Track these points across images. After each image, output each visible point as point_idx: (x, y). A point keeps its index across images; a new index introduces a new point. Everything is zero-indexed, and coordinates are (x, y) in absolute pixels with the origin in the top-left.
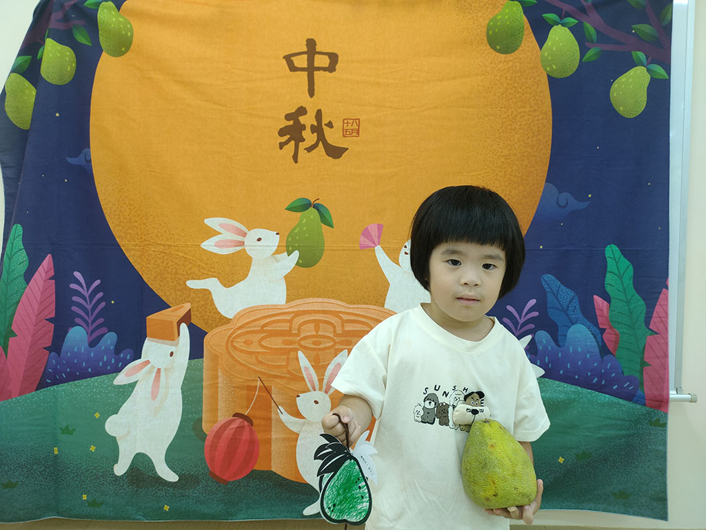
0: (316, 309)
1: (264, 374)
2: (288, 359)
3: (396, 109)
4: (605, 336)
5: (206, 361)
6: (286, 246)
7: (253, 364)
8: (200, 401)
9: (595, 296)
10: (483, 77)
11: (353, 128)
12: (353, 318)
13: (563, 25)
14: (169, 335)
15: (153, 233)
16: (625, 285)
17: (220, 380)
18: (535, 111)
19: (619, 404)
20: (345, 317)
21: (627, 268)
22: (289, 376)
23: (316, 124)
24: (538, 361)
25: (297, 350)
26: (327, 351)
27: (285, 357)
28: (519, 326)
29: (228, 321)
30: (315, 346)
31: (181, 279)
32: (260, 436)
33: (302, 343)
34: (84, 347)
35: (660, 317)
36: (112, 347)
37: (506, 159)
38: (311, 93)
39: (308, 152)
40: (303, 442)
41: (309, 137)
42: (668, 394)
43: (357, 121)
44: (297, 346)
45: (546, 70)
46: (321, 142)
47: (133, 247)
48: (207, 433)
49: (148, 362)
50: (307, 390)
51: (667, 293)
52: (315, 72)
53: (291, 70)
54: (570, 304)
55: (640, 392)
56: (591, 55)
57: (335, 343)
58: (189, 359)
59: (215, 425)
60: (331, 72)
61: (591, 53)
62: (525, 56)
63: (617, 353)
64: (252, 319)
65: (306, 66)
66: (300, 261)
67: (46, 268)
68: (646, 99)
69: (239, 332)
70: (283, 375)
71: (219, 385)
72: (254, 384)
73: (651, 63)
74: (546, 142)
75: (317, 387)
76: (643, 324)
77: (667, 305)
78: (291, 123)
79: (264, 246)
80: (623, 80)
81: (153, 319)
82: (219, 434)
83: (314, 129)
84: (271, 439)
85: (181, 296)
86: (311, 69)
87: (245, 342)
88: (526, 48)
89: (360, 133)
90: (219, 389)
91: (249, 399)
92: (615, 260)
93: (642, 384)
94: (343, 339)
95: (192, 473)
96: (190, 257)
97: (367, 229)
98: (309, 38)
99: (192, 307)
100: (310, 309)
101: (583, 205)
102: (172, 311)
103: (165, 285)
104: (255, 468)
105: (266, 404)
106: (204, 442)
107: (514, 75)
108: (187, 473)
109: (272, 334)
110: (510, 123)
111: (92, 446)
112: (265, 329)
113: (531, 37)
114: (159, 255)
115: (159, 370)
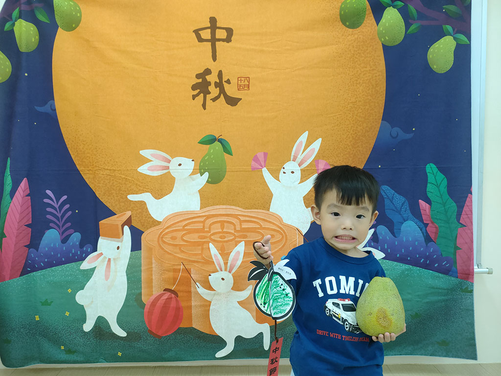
0: (221, 213)
1: (185, 260)
2: (202, 249)
3: (275, 70)
4: (428, 229)
5: (143, 252)
6: (199, 169)
7: (176, 253)
8: (140, 280)
9: (420, 201)
10: (337, 45)
11: (245, 84)
12: (247, 219)
13: (394, 7)
14: (116, 235)
15: (102, 161)
16: (442, 192)
17: (154, 265)
18: (373, 70)
19: (439, 277)
20: (242, 218)
21: (442, 180)
22: (203, 261)
23: (218, 81)
24: (379, 247)
25: (209, 242)
26: (230, 243)
27: (200, 247)
29: (159, 223)
30: (221, 240)
31: (123, 194)
32: (183, 304)
33: (212, 237)
34: (58, 243)
35: (467, 215)
36: (77, 243)
37: (353, 105)
38: (214, 58)
39: (213, 101)
40: (214, 307)
41: (214, 91)
42: (473, 269)
43: (248, 79)
44: (208, 240)
45: (381, 40)
46: (222, 94)
47: (88, 172)
48: (145, 303)
49: (101, 254)
50: (216, 271)
51: (472, 198)
52: (217, 43)
53: (199, 41)
54: (402, 206)
55: (454, 268)
56: (414, 28)
57: (236, 237)
59: (151, 297)
60: (228, 42)
61: (413, 28)
63: (438, 241)
64: (176, 221)
65: (210, 38)
66: (210, 180)
67: (23, 188)
68: (453, 59)
69: (167, 231)
70: (199, 260)
71: (154, 269)
72: (178, 267)
73: (456, 34)
74: (382, 92)
75: (223, 268)
76: (455, 220)
77: (472, 205)
78: (200, 80)
79: (183, 169)
80: (436, 46)
81: (102, 223)
82: (154, 304)
83: (217, 85)
84: (191, 306)
85: (123, 207)
86: (213, 40)
87: (171, 238)
88: (367, 24)
89: (250, 87)
90: (153, 272)
91: (175, 279)
92: (433, 174)
93: (456, 263)
94: (241, 233)
95: (136, 331)
96: (130, 178)
97: (256, 155)
98: (211, 16)
99: (132, 214)
100: (217, 213)
101: (409, 136)
102: (117, 217)
103: (112, 199)
104: (181, 326)
105: (187, 281)
106: (144, 309)
107: (359, 44)
108: (133, 331)
109: (190, 232)
110: (357, 79)
111: (67, 312)
112: (185, 228)
113: (371, 16)
114: (107, 177)
115: (109, 259)
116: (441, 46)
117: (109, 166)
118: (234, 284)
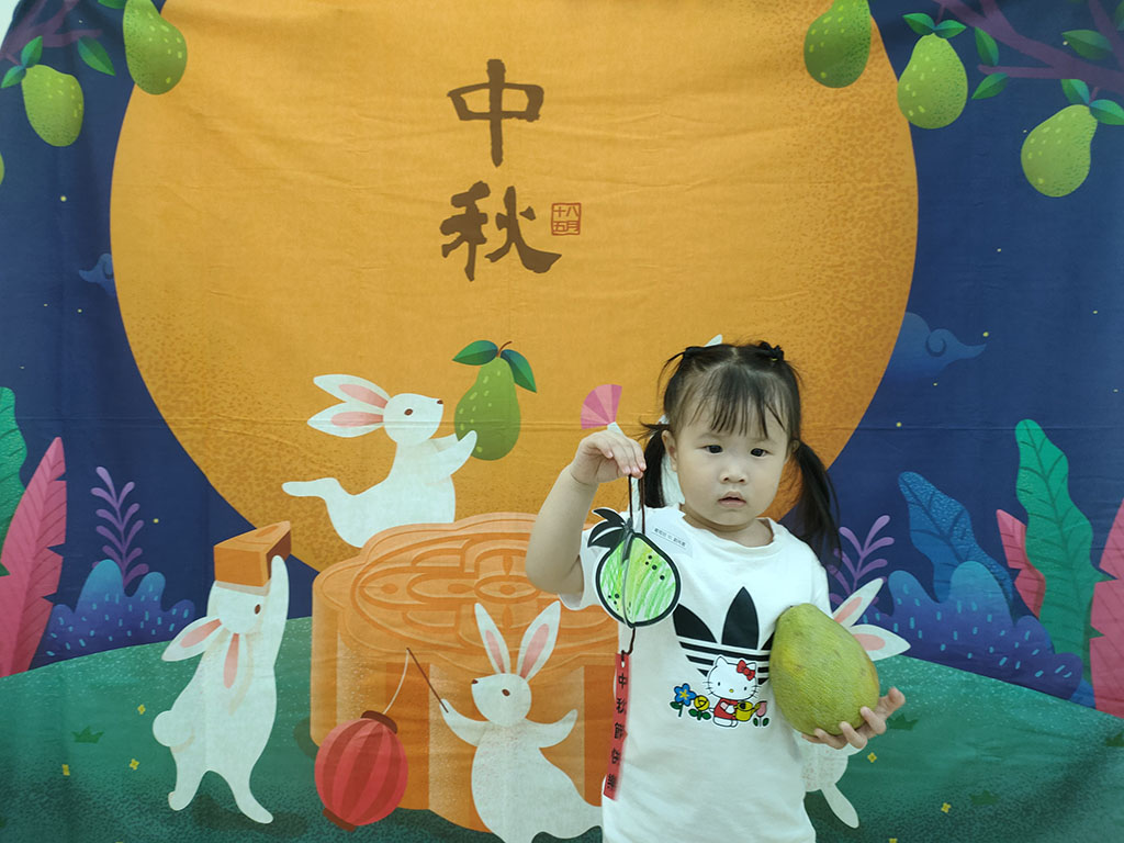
0: (506, 531)
1: (416, 642)
2: (458, 617)
3: (644, 186)
4: (1018, 581)
5: (316, 620)
6: (455, 423)
7: (398, 626)
8: (306, 690)
9: (1000, 512)
10: (796, 128)
11: (570, 220)
13: (939, 34)
14: (254, 577)
15: (225, 401)
16: (1054, 492)
17: (340, 654)
18: (887, 187)
19: (1046, 704)
21: (1056, 462)
22: (459, 646)
23: (505, 213)
24: (896, 625)
25: (473, 601)
26: (526, 604)
27: (454, 613)
28: (861, 561)
29: (355, 551)
30: (504, 596)
31: (273, 480)
32: (409, 750)
33: (482, 589)
35: (1119, 549)
36: (156, 598)
37: (836, 272)
38: (497, 158)
39: (492, 261)
40: (482, 760)
41: (494, 236)
44: (472, 595)
45: (907, 116)
46: (513, 244)
47: (190, 426)
48: (319, 745)
49: (217, 623)
50: (489, 672)
52: (505, 122)
53: (462, 118)
54: (954, 525)
55: (1083, 683)
58: (288, 618)
59: (332, 731)
60: (530, 120)
61: (988, 85)
62: (871, 91)
63: (1042, 613)
64: (395, 549)
65: (488, 110)
66: (480, 450)
67: (51, 461)
68: (1089, 162)
69: (374, 570)
70: (449, 644)
71: (340, 663)
72: (398, 660)
73: (1096, 99)
74: (908, 241)
75: (507, 666)
76: (1089, 561)
78: (462, 211)
79: (417, 423)
81: (225, 549)
82: (338, 746)
83: (502, 221)
84: (428, 755)
85: (272, 510)
86: (496, 116)
87: (384, 588)
88: (872, 76)
89: (582, 228)
90: (338, 671)
91: (390, 689)
92: (1034, 447)
93: (1089, 669)
95: (295, 811)
96: (289, 443)
97: (593, 392)
98: (493, 58)
99: (293, 529)
100: (495, 531)
101: (973, 351)
102: (258, 536)
103: (245, 491)
104: (400, 806)
105: (419, 696)
106: (315, 759)
107: (851, 125)
108: (287, 811)
109: (431, 574)
110: (844, 208)
111: (133, 760)
112: (418, 565)
113: (883, 56)
114: (236, 438)
115: (236, 636)
116: (1058, 131)
117: (241, 413)
118: (533, 704)
